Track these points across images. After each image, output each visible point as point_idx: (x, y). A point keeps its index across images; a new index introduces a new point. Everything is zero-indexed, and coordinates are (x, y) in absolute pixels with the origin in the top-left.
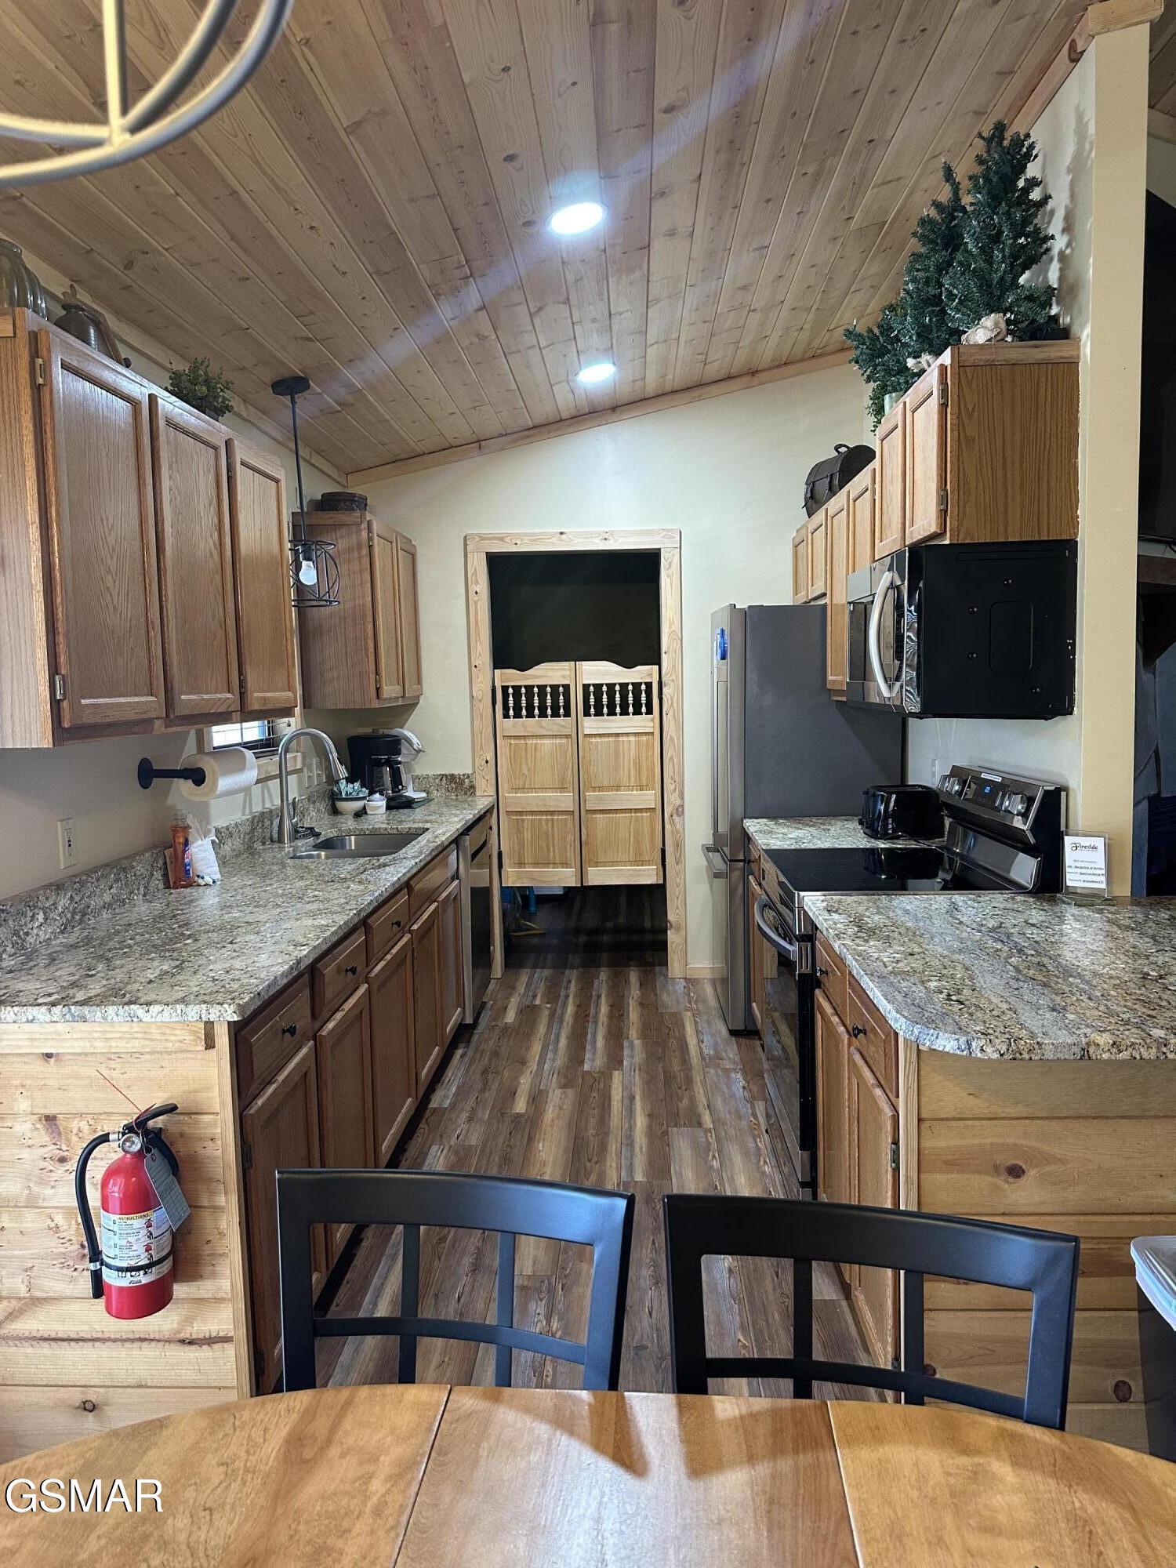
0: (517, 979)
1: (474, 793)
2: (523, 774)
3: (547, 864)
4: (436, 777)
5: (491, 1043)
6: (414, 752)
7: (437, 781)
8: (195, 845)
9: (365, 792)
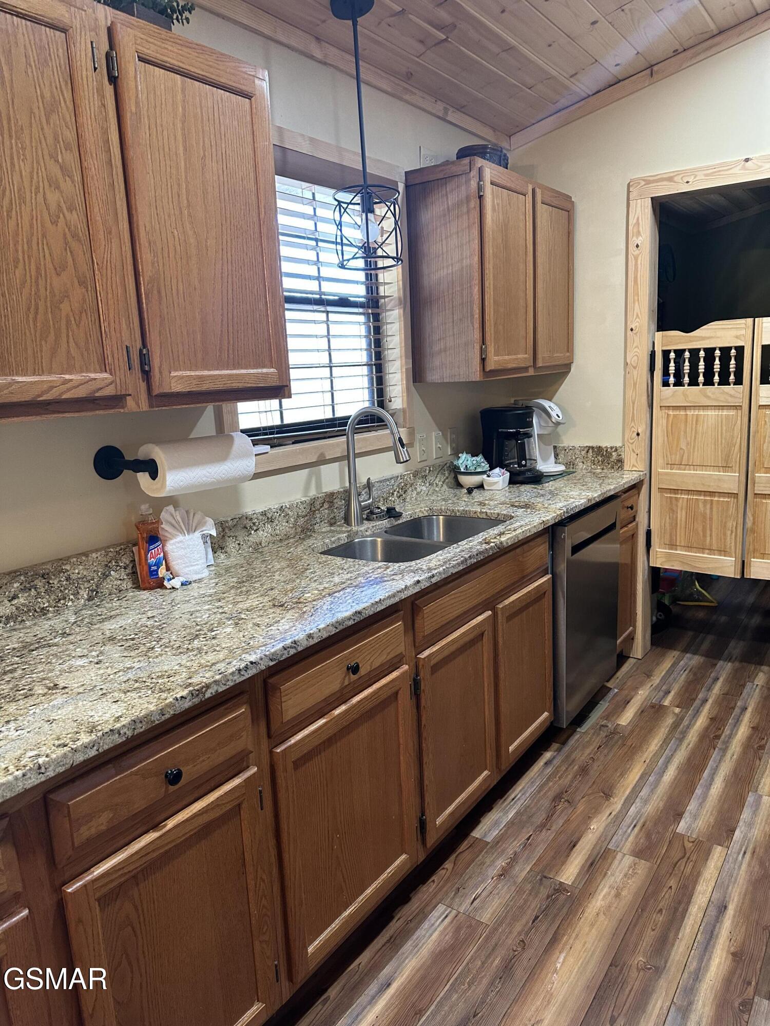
0: (658, 664)
1: (621, 467)
2: (681, 449)
3: (702, 549)
4: (582, 448)
5: (588, 751)
6: (551, 424)
7: (583, 453)
8: (172, 542)
9: (486, 466)
